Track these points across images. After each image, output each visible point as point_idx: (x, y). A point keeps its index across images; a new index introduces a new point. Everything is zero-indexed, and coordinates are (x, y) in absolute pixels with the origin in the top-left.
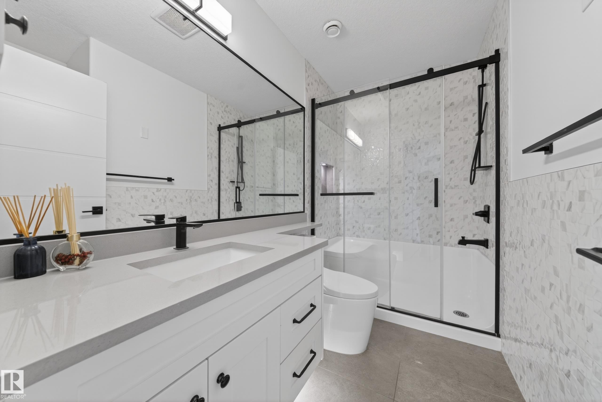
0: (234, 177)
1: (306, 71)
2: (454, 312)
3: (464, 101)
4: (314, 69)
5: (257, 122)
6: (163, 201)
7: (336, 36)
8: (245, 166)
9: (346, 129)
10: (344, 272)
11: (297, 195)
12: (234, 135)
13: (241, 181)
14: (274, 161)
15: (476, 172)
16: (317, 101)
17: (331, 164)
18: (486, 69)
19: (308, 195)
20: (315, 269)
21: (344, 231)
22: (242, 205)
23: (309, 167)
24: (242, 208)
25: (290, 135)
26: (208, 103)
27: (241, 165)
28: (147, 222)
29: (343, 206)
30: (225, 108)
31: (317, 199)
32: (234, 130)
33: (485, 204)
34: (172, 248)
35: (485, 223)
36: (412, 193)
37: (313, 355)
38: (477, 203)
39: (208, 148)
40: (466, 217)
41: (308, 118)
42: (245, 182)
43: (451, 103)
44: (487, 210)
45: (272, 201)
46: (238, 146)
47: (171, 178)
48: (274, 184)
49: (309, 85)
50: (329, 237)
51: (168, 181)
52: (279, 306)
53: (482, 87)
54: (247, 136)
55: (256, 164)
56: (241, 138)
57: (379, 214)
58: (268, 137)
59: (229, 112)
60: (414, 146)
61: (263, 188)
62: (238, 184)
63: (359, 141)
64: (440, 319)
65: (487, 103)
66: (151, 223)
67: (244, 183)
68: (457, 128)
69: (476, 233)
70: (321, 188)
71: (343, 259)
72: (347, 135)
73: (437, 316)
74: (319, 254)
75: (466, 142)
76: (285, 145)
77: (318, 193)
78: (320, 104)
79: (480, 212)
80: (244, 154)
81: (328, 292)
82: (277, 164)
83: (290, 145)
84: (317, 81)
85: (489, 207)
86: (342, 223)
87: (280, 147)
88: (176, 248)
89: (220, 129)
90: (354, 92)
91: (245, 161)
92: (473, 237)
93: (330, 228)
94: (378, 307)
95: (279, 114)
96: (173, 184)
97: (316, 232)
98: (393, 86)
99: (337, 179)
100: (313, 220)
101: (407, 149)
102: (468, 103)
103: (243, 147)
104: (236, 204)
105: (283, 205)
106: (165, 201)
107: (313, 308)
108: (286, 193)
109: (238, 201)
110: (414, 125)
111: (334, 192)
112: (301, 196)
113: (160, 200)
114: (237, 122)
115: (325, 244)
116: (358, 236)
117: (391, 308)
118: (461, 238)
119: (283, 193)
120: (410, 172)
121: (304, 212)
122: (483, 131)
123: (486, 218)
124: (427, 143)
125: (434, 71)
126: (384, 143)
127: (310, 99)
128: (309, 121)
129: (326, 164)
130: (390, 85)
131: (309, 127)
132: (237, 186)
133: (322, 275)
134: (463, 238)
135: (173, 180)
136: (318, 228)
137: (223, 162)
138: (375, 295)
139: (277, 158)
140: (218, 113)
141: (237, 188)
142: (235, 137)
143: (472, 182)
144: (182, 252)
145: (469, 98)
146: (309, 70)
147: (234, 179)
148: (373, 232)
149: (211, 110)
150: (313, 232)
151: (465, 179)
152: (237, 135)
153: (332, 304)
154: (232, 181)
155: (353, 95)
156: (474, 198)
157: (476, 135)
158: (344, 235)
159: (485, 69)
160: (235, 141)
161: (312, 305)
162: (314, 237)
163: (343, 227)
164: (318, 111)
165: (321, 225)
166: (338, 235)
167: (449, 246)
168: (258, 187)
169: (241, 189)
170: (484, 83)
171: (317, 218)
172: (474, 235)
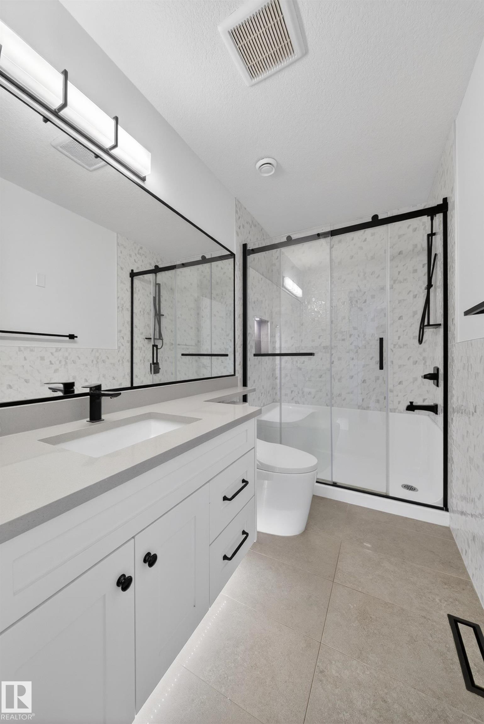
0: (150, 333)
1: (237, 212)
2: (402, 486)
3: (413, 250)
4: (245, 209)
5: (177, 268)
6: (63, 363)
7: (271, 175)
8: (163, 320)
9: (283, 277)
10: (281, 443)
11: (227, 355)
12: (150, 281)
13: (158, 338)
14: (198, 314)
15: (425, 330)
16: (250, 247)
17: (265, 318)
18: (436, 217)
19: (239, 356)
20: (247, 441)
21: (281, 397)
22: (160, 366)
23: (240, 323)
24: (160, 370)
25: (217, 283)
26: (118, 244)
27: (159, 318)
28: (53, 391)
29: (279, 367)
30: (139, 250)
31: (250, 360)
32: (151, 276)
33: (434, 366)
34: (85, 421)
35: (435, 387)
36: (357, 352)
37: (245, 537)
38: (427, 364)
39: (118, 298)
40: (415, 379)
41: (239, 267)
42: (163, 338)
43: (399, 251)
44: (436, 372)
45: (196, 361)
46: (155, 296)
47: (74, 335)
48: (199, 342)
49: (239, 228)
50: (264, 404)
51: (70, 338)
52: (208, 482)
53: (431, 235)
54: (165, 284)
55: (177, 317)
56: (158, 286)
57: (321, 377)
58: (191, 284)
59: (143, 254)
60: (359, 299)
61: (186, 345)
62: (156, 341)
63: (297, 291)
64: (386, 493)
65: (436, 255)
66: (57, 392)
67: (162, 340)
68: (406, 280)
69: (426, 398)
70: (254, 348)
71: (279, 429)
72: (284, 284)
73: (383, 491)
74: (252, 425)
75: (415, 296)
76: (212, 295)
77: (251, 352)
78: (253, 250)
79: (430, 374)
80: (162, 305)
81: (262, 467)
82: (202, 317)
83: (217, 295)
84: (249, 223)
85: (438, 369)
86: (279, 387)
87: (206, 297)
88: (89, 421)
89: (133, 275)
90: (292, 238)
91: (163, 314)
92: (423, 402)
93: (264, 393)
94: (317, 482)
95: (204, 260)
96: (75, 342)
97: (249, 398)
98: (334, 233)
99: (273, 336)
100: (245, 384)
101: (351, 302)
102: (418, 252)
103: (161, 297)
104: (152, 366)
105: (210, 365)
106: (66, 363)
107: (245, 484)
108: (213, 353)
109: (155, 361)
110: (359, 275)
111: (270, 352)
112: (231, 356)
113: (60, 362)
114: (154, 268)
115: (259, 412)
116: (297, 402)
117: (333, 483)
118: (409, 404)
119: (209, 353)
120: (355, 328)
121: (234, 375)
122: (432, 285)
123: (436, 381)
124: (373, 297)
125: (379, 218)
126: (326, 295)
127: (241, 244)
128: (240, 269)
129: (260, 319)
130: (332, 231)
131: (240, 277)
132: (153, 344)
133: (255, 447)
134: (411, 403)
135: (77, 337)
136: (250, 394)
137: (137, 315)
138: (314, 469)
139: (203, 310)
140: (130, 256)
141: (154, 346)
142: (151, 284)
143: (420, 341)
144: (97, 425)
145: (419, 246)
146: (240, 211)
147: (151, 335)
148: (314, 397)
149: (121, 253)
150: (245, 399)
151: (414, 338)
152: (153, 283)
153: (266, 480)
154: (147, 337)
155: (290, 241)
156: (424, 359)
157: (425, 289)
158: (280, 401)
159: (434, 216)
160: (151, 289)
161: (244, 481)
162: (247, 404)
163: (279, 392)
164: (250, 258)
165: (254, 390)
166: (274, 401)
167: (398, 413)
168: (179, 345)
169: (159, 347)
170: (434, 232)
171: (249, 382)
172: (424, 400)
